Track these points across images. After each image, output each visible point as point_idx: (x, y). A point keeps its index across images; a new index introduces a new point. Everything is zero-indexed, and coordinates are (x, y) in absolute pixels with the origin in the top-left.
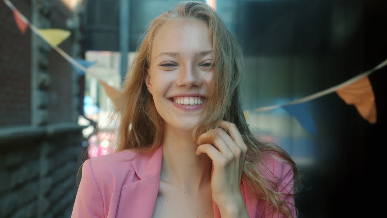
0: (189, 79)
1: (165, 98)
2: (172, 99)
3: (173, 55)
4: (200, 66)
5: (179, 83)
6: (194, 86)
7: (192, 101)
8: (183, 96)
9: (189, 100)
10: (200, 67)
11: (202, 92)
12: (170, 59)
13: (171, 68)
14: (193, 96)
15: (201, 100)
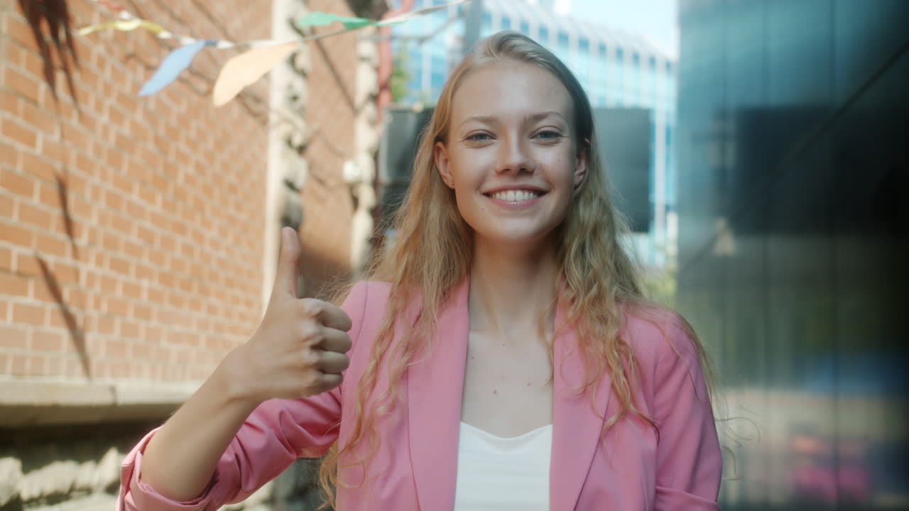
0: (515, 159)
1: (478, 194)
2: (488, 194)
3: (486, 120)
4: (532, 138)
5: (499, 167)
6: (524, 171)
7: (520, 196)
8: (505, 189)
9: (515, 194)
10: (533, 140)
11: (536, 182)
12: (481, 127)
13: (484, 142)
14: (523, 189)
15: (534, 194)
